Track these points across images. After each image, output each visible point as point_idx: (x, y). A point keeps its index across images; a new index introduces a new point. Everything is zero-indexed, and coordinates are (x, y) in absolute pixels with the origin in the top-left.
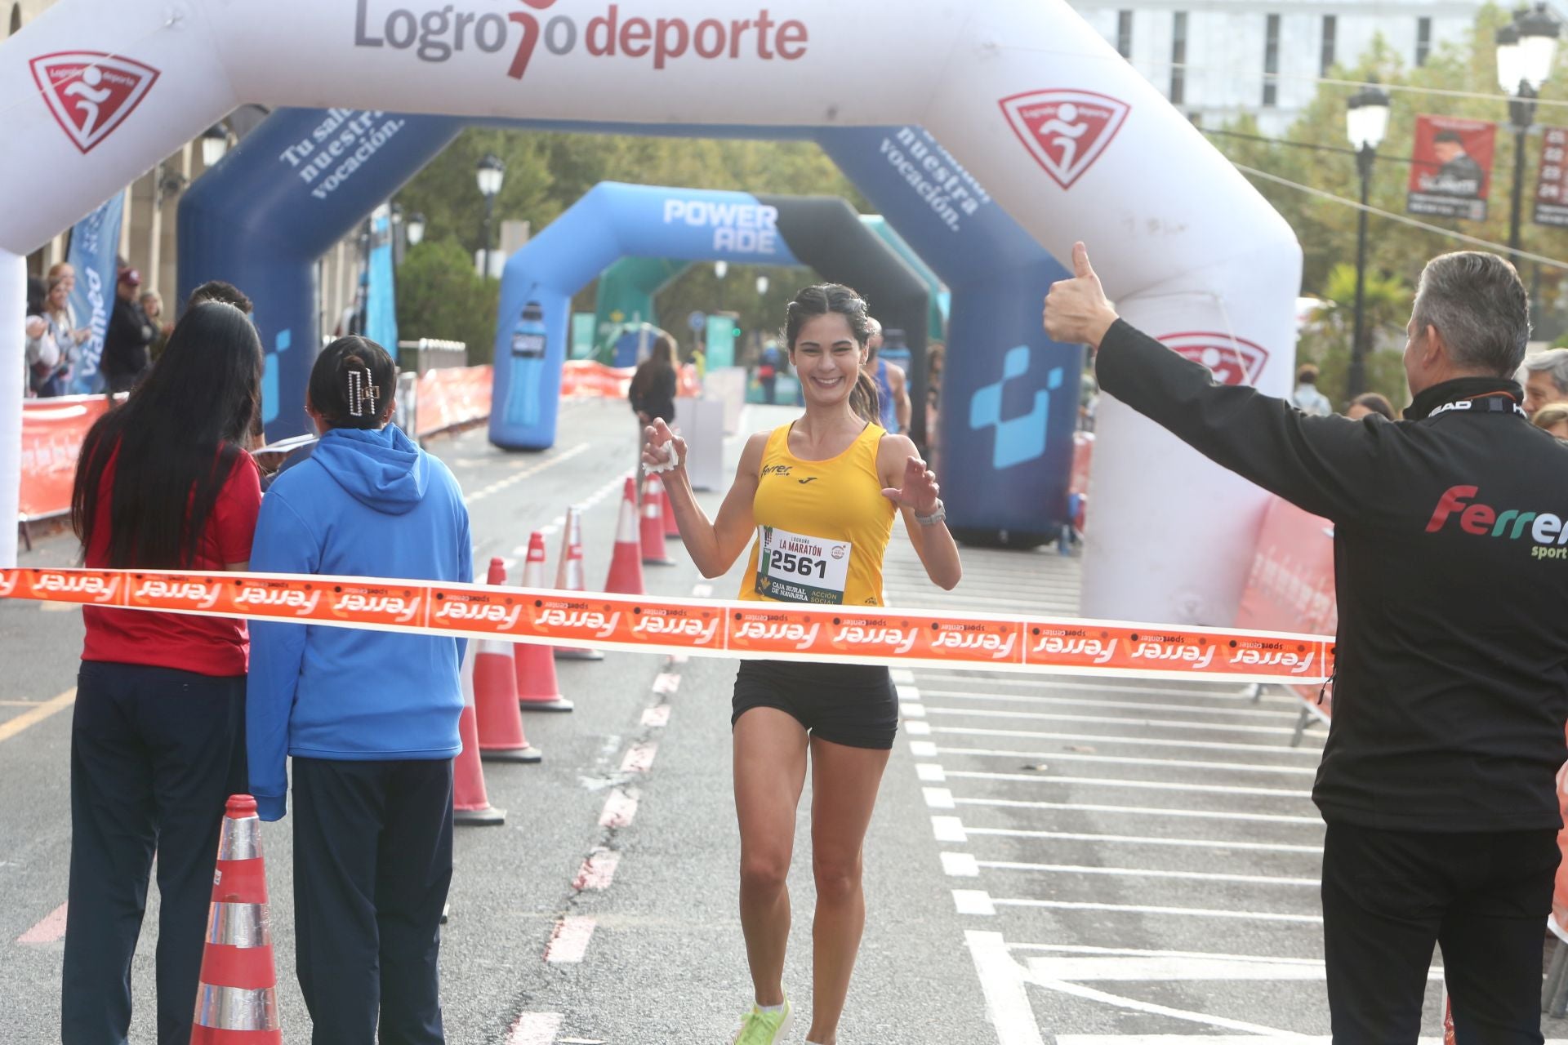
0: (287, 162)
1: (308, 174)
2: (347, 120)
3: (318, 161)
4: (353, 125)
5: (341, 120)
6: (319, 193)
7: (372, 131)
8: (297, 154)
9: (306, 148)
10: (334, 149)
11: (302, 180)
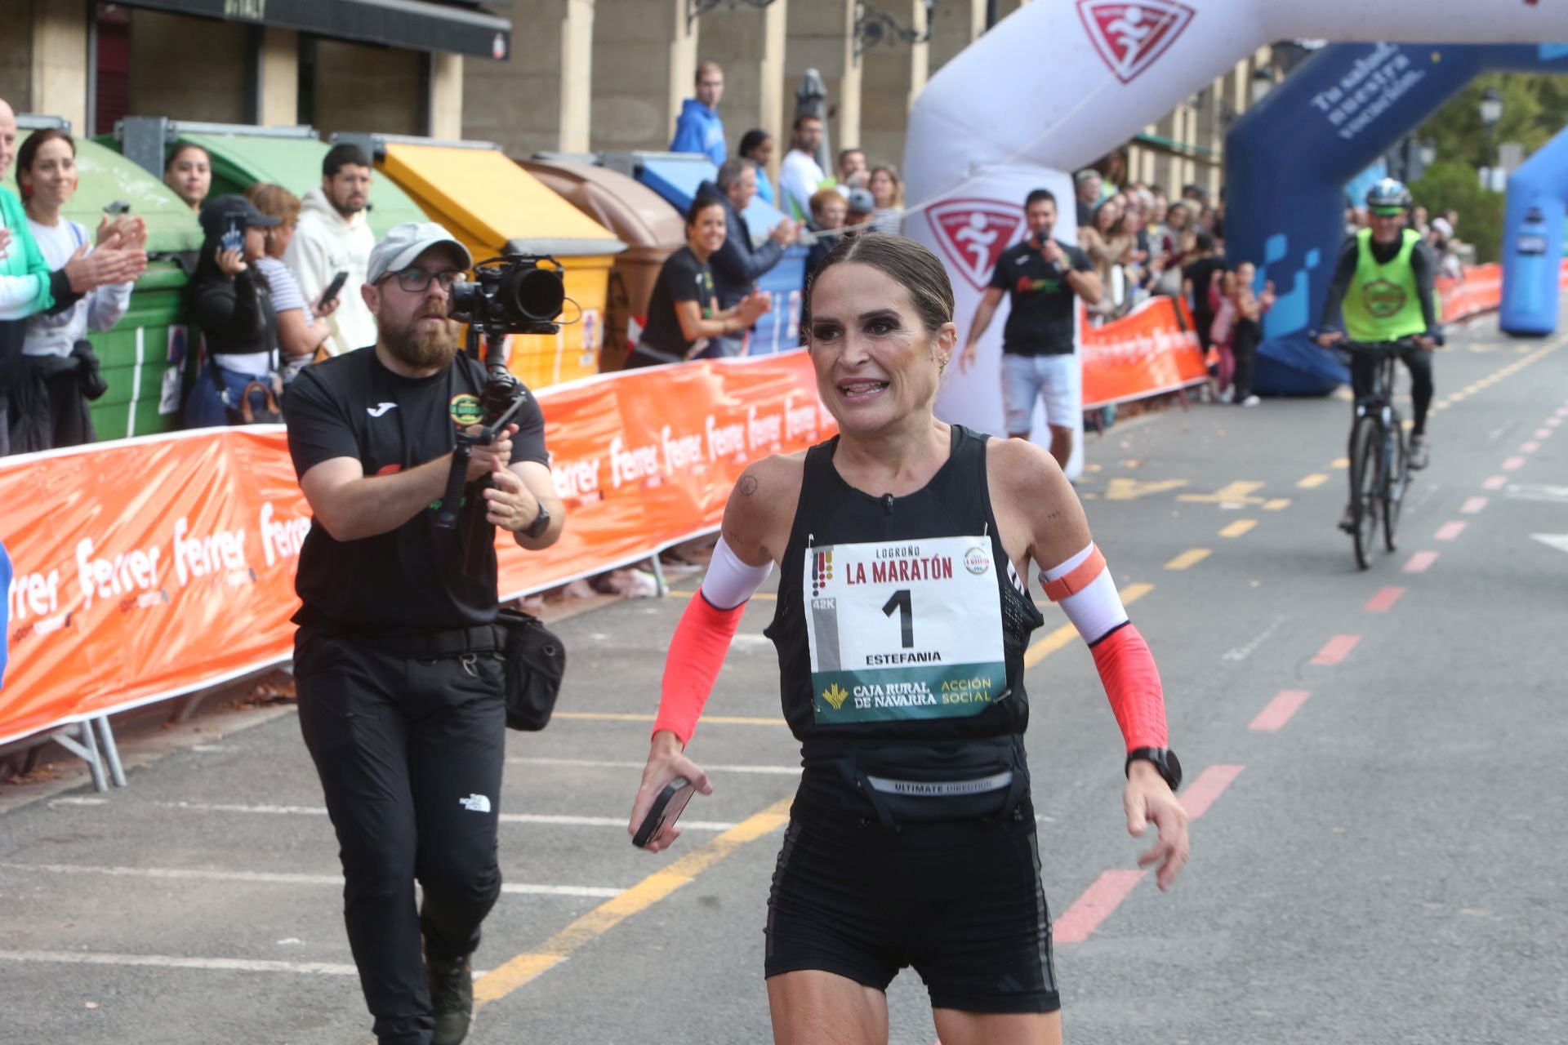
0: (1317, 108)
1: (1336, 117)
2: (1372, 72)
8: (1327, 100)
9: (1335, 94)
10: (1360, 96)
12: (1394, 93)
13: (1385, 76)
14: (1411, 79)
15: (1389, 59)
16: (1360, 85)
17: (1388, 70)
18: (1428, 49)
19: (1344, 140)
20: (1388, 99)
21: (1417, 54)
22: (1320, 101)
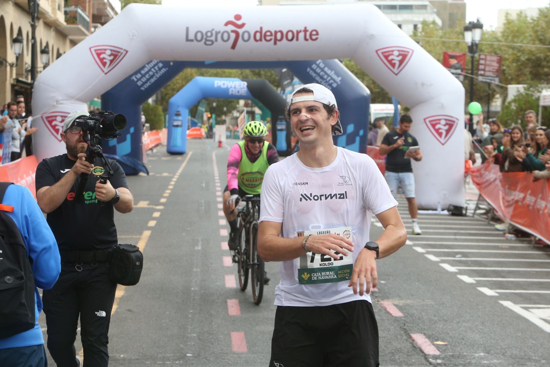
0: (133, 80)
1: (139, 83)
2: (151, 68)
3: (142, 80)
4: (153, 70)
5: (149, 68)
6: (143, 89)
7: (158, 71)
8: (136, 78)
10: (147, 76)
11: (137, 85)
12: (158, 75)
13: (155, 70)
14: (164, 70)
15: (157, 64)
16: (147, 72)
17: (156, 68)
18: (169, 62)
19: (142, 90)
20: (156, 77)
21: (166, 64)
22: (134, 78)
